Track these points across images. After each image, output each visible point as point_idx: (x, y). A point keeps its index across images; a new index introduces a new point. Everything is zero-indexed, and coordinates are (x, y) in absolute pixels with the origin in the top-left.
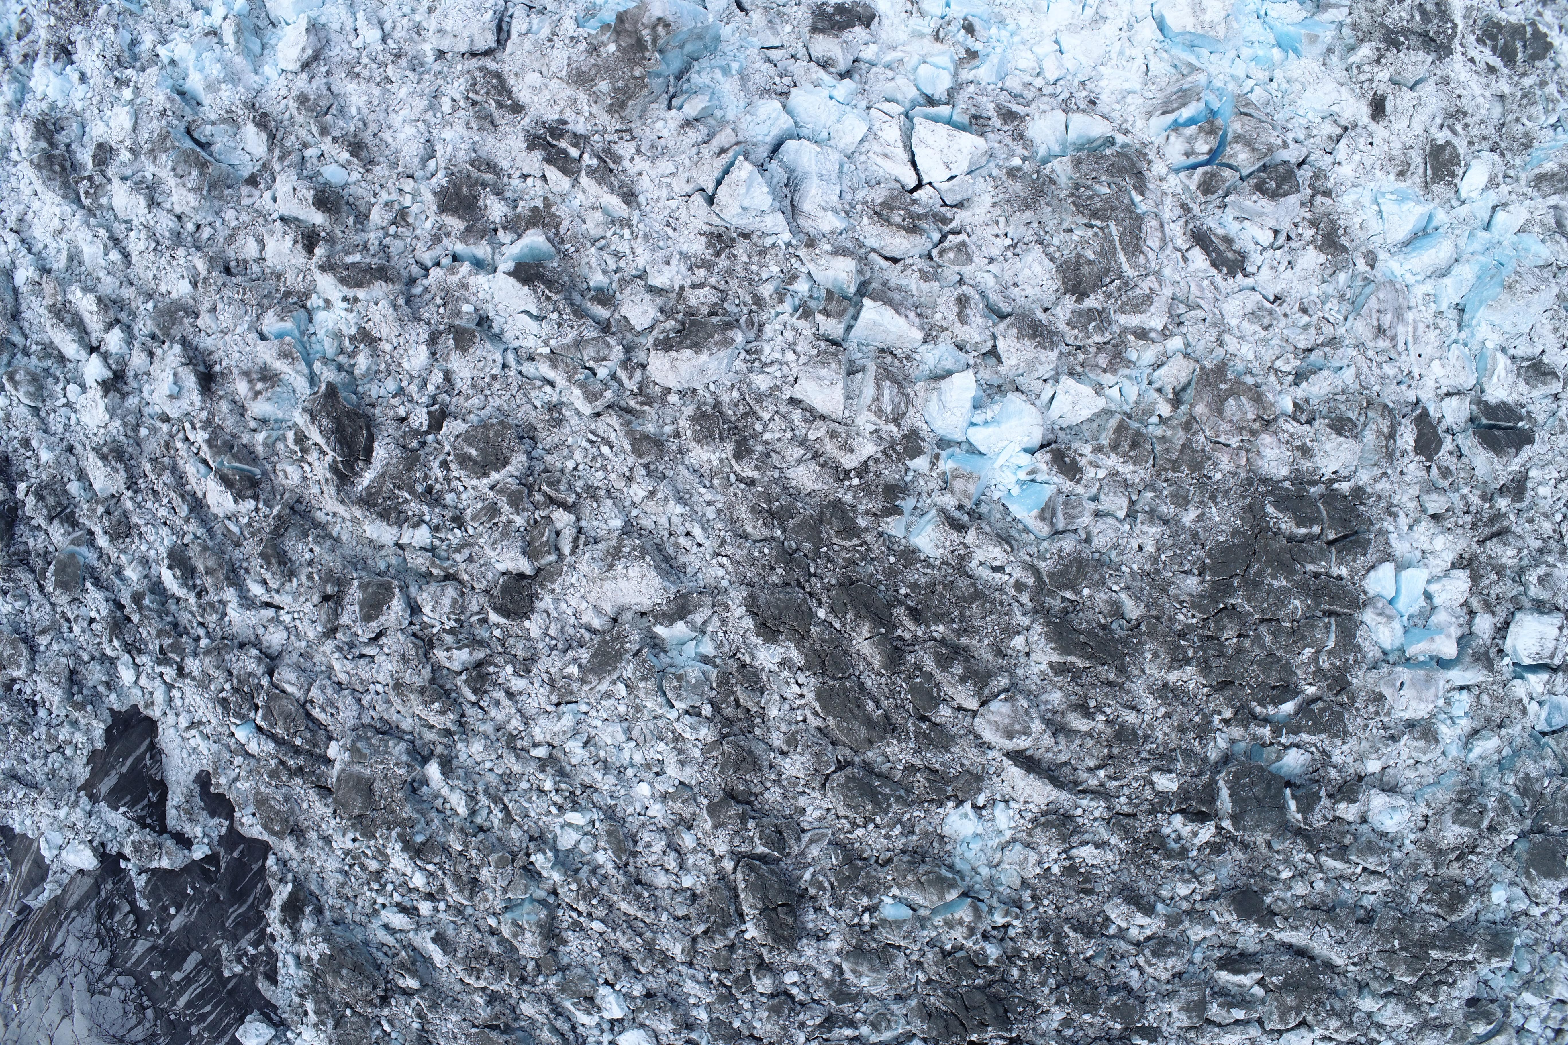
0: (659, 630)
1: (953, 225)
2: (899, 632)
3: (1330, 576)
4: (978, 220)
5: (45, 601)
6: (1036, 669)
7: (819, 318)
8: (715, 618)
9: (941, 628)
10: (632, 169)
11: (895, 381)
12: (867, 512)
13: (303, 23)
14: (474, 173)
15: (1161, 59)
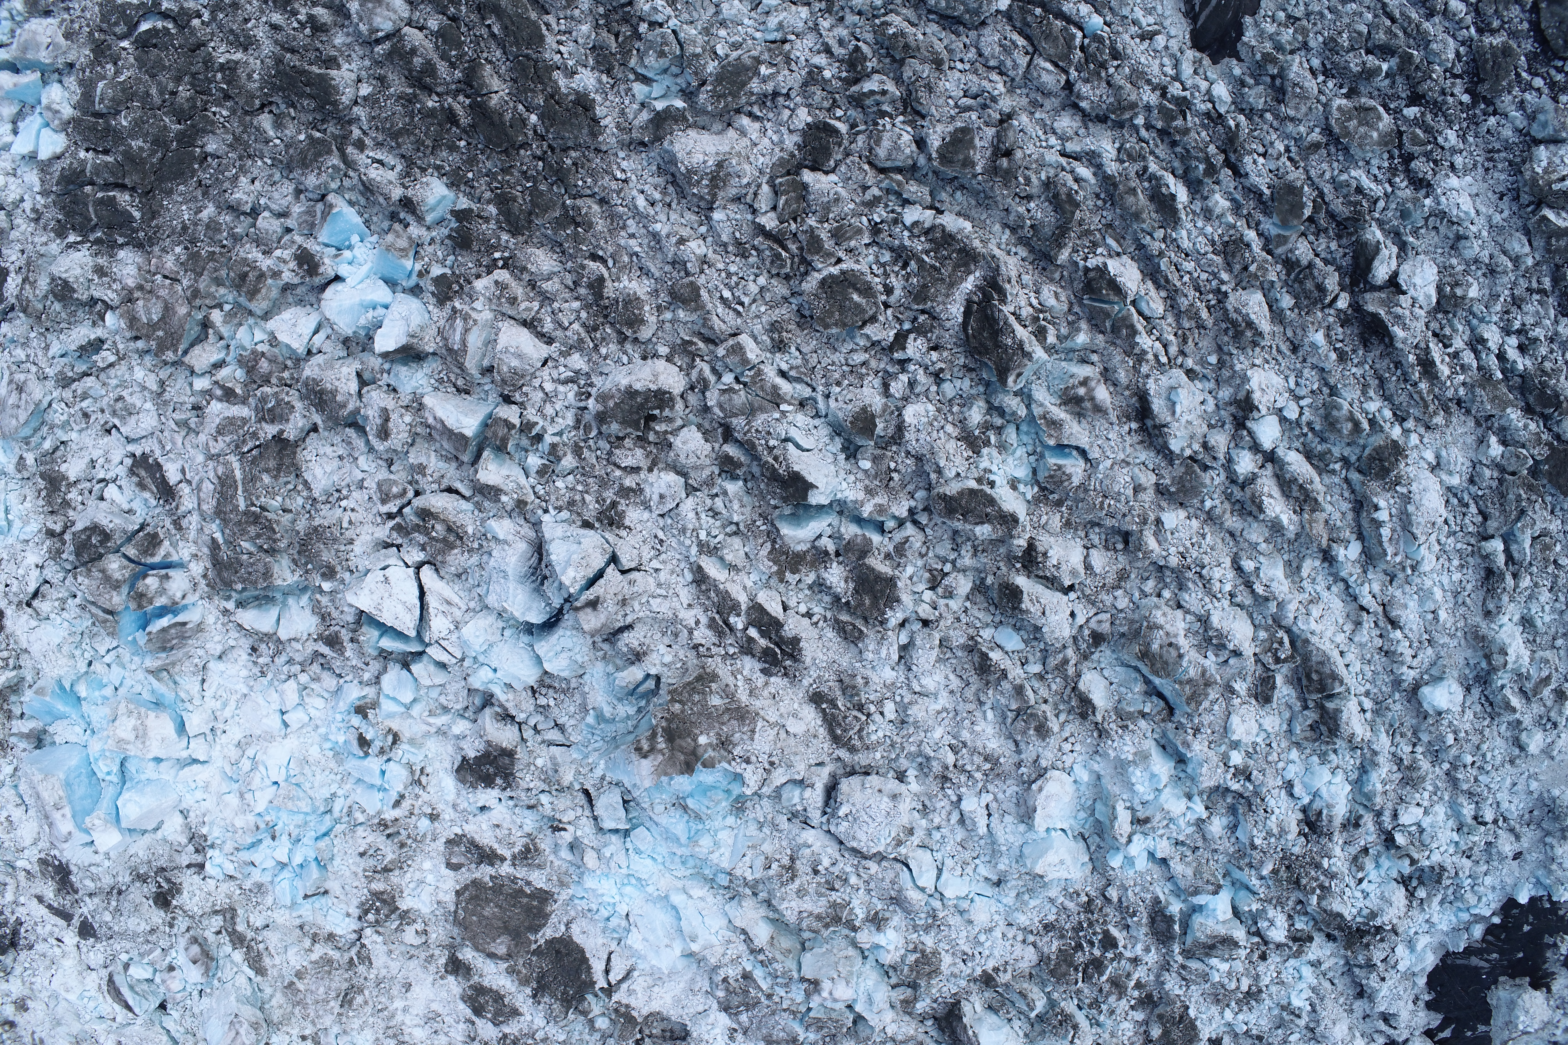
0: (679, 104)
1: (391, 523)
2: (468, 101)
3: (94, 150)
4: (368, 528)
5: (1316, 180)
6: (354, 66)
7: (516, 421)
8: (631, 116)
9: (430, 104)
10: (698, 611)
11: (450, 350)
12: (487, 220)
13: (1040, 820)
14: (859, 623)
15: (188, 692)
